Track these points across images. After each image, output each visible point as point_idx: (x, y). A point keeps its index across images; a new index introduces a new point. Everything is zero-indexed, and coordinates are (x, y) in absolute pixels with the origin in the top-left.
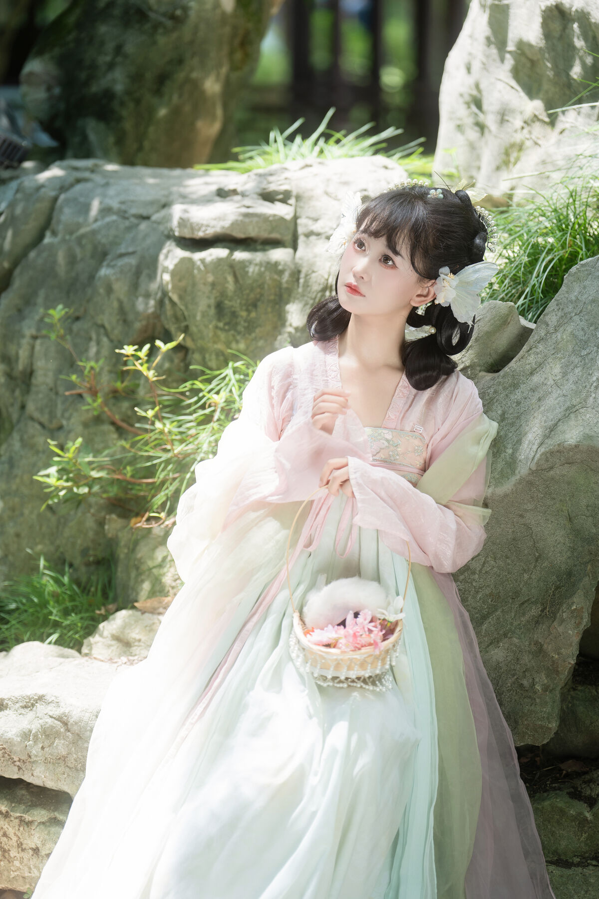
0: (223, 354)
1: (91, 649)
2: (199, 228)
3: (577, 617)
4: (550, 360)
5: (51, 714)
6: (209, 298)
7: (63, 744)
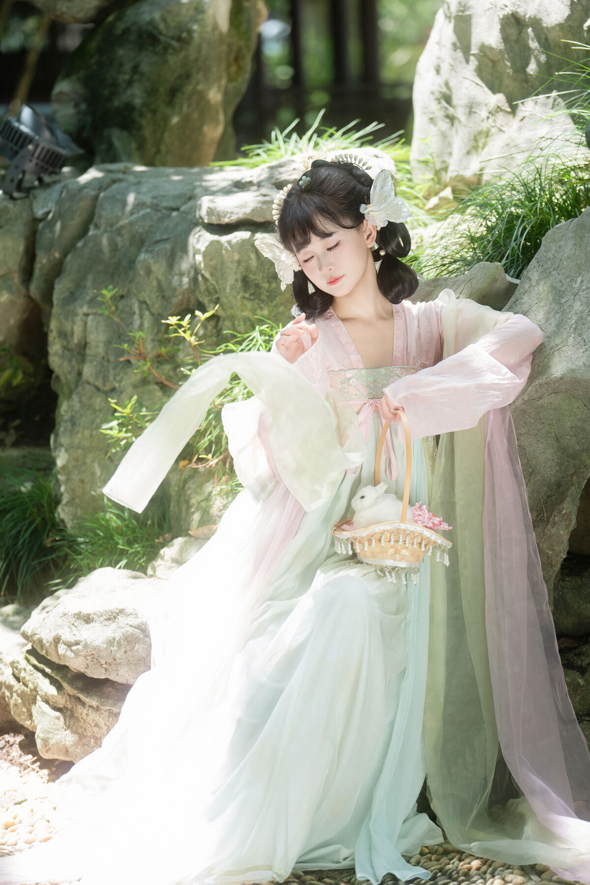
0: (250, 320)
1: (155, 571)
2: (225, 214)
3: (567, 519)
4: (534, 309)
5: (131, 623)
6: (236, 273)
7: (143, 648)
